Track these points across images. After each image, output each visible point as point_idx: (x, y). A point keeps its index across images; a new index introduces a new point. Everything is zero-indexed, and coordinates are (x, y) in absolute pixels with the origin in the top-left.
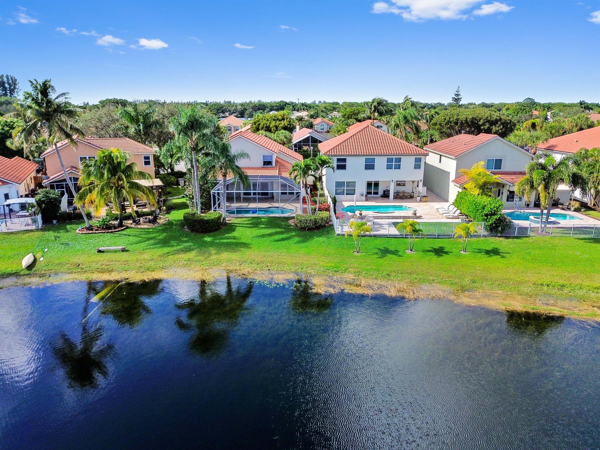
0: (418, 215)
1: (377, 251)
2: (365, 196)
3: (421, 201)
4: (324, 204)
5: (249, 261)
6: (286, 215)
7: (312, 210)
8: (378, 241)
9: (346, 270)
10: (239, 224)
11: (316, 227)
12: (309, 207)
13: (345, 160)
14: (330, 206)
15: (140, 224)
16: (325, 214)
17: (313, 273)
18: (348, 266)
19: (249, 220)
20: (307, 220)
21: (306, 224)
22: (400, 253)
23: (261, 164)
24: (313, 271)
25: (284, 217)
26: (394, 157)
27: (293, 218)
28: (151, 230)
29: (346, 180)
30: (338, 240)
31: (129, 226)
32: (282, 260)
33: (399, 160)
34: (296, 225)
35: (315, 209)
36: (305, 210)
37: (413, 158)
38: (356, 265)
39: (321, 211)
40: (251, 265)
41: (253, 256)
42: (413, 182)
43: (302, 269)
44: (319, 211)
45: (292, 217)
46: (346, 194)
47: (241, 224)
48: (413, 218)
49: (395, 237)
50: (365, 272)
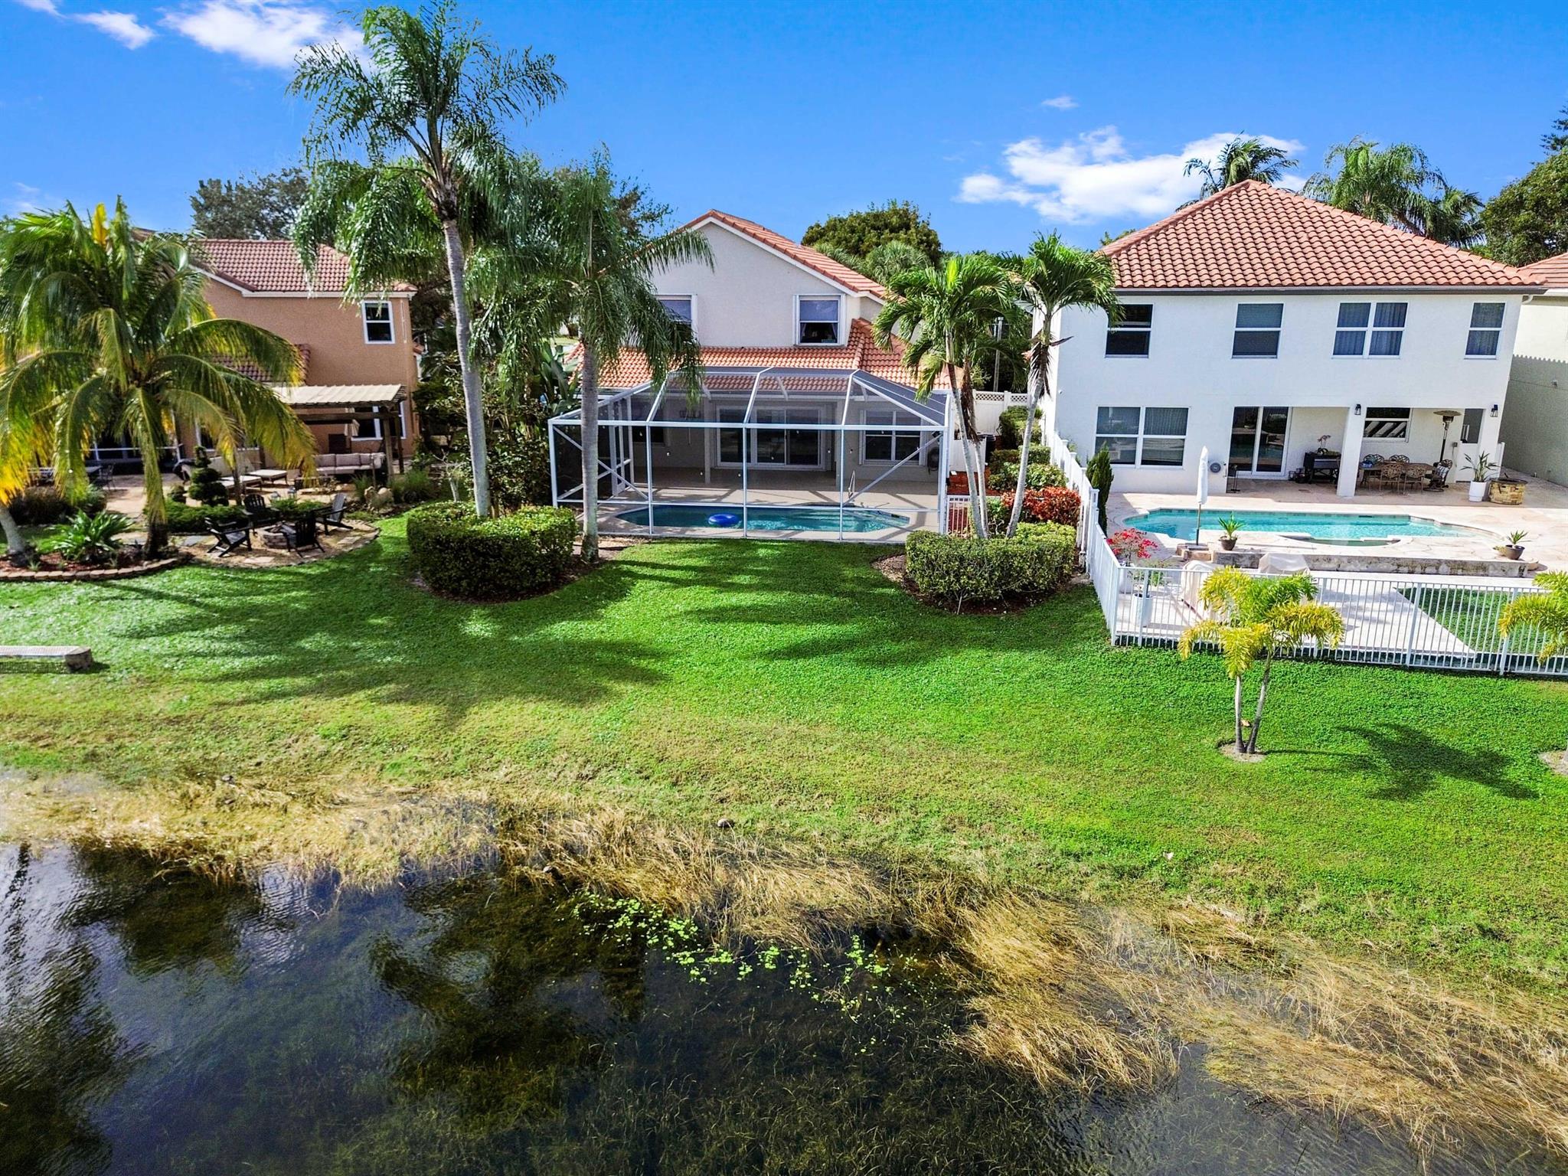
0: (1526, 557)
1: (1359, 747)
2: (1225, 469)
3: (1487, 498)
4: (1051, 490)
5: (637, 759)
6: (871, 536)
7: (990, 516)
8: (1350, 685)
9: (1188, 864)
10: (655, 566)
11: (1009, 595)
12: (978, 502)
13: (1143, 314)
14: (1078, 501)
15: (249, 549)
16: (1052, 534)
17: (981, 875)
18: (1201, 843)
19: (701, 553)
20: (962, 559)
21: (958, 576)
22: (1513, 774)
23: (794, 337)
24: (980, 854)
25: (862, 545)
26: (1374, 301)
27: (898, 549)
28: (271, 577)
29: (1144, 402)
30: (1126, 670)
31: (200, 554)
32: (812, 767)
33: (1397, 315)
34: (910, 583)
35: (1007, 511)
36: (957, 519)
37: (1462, 308)
38: (1250, 838)
39: (1034, 520)
40: (637, 787)
41: (663, 734)
42: (1448, 416)
43: (917, 834)
44: (1022, 518)
45: (897, 545)
46: (1144, 462)
47: (662, 567)
48: (1504, 571)
49: (1445, 667)
50: (1320, 898)
